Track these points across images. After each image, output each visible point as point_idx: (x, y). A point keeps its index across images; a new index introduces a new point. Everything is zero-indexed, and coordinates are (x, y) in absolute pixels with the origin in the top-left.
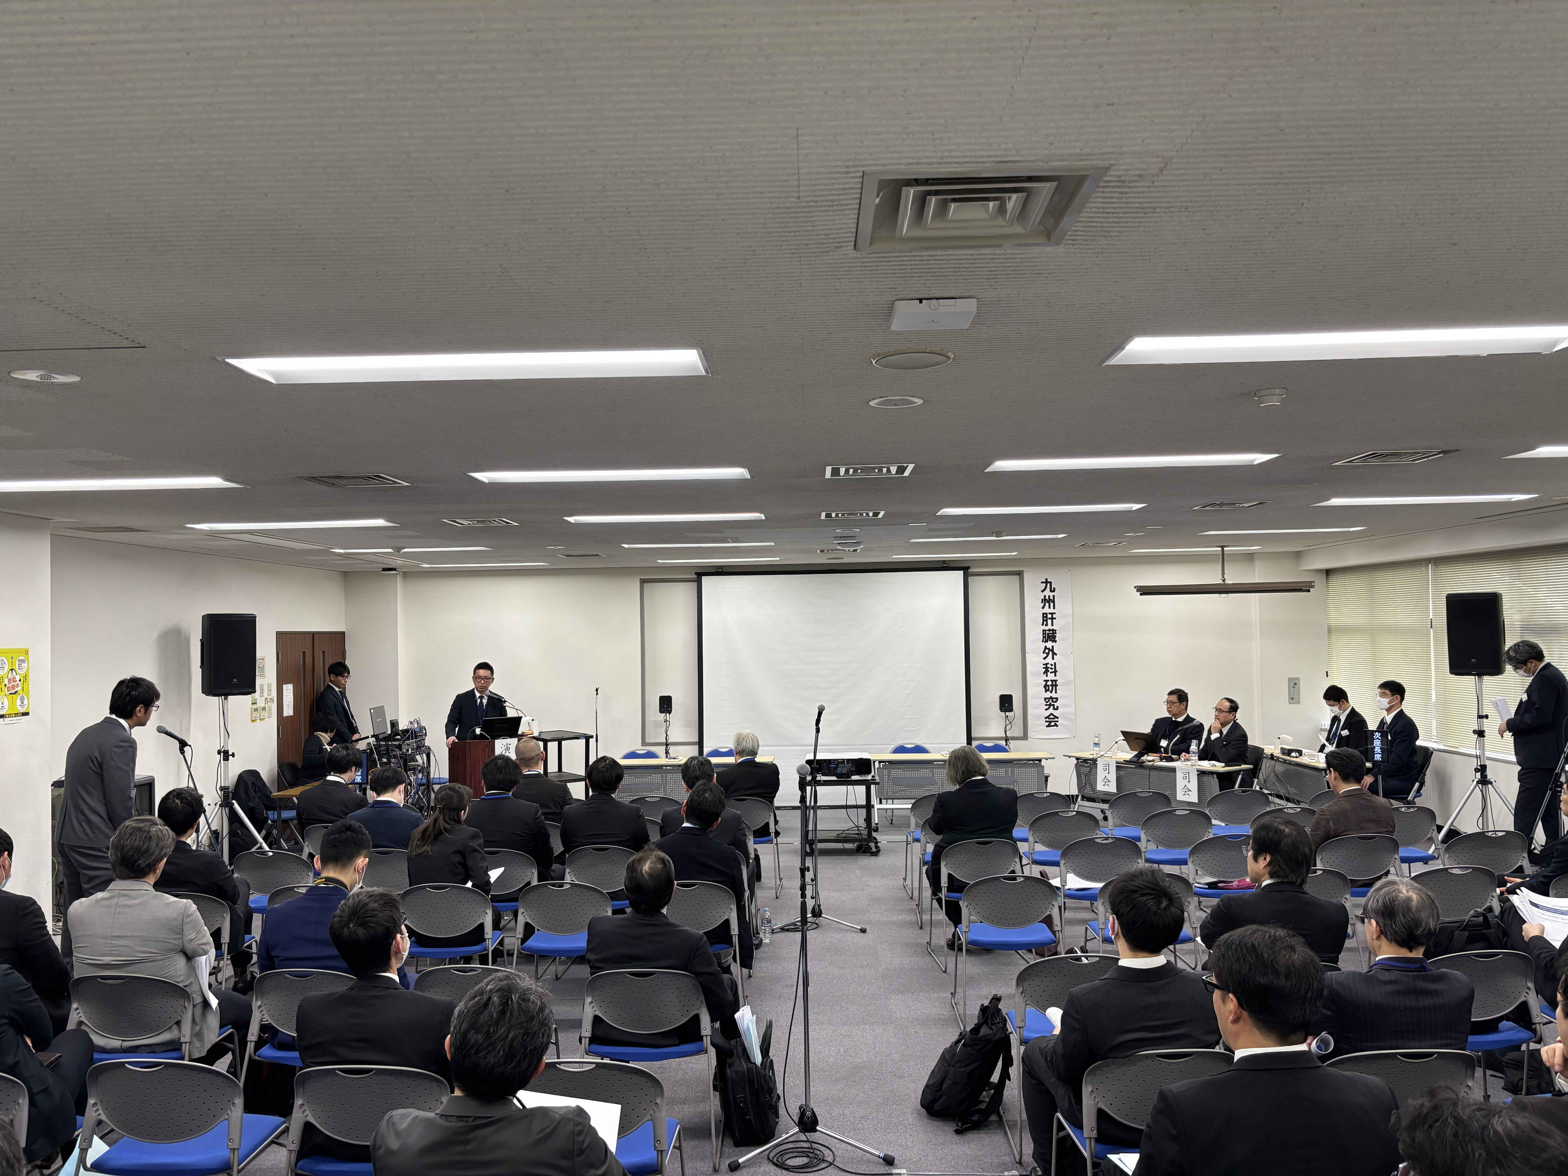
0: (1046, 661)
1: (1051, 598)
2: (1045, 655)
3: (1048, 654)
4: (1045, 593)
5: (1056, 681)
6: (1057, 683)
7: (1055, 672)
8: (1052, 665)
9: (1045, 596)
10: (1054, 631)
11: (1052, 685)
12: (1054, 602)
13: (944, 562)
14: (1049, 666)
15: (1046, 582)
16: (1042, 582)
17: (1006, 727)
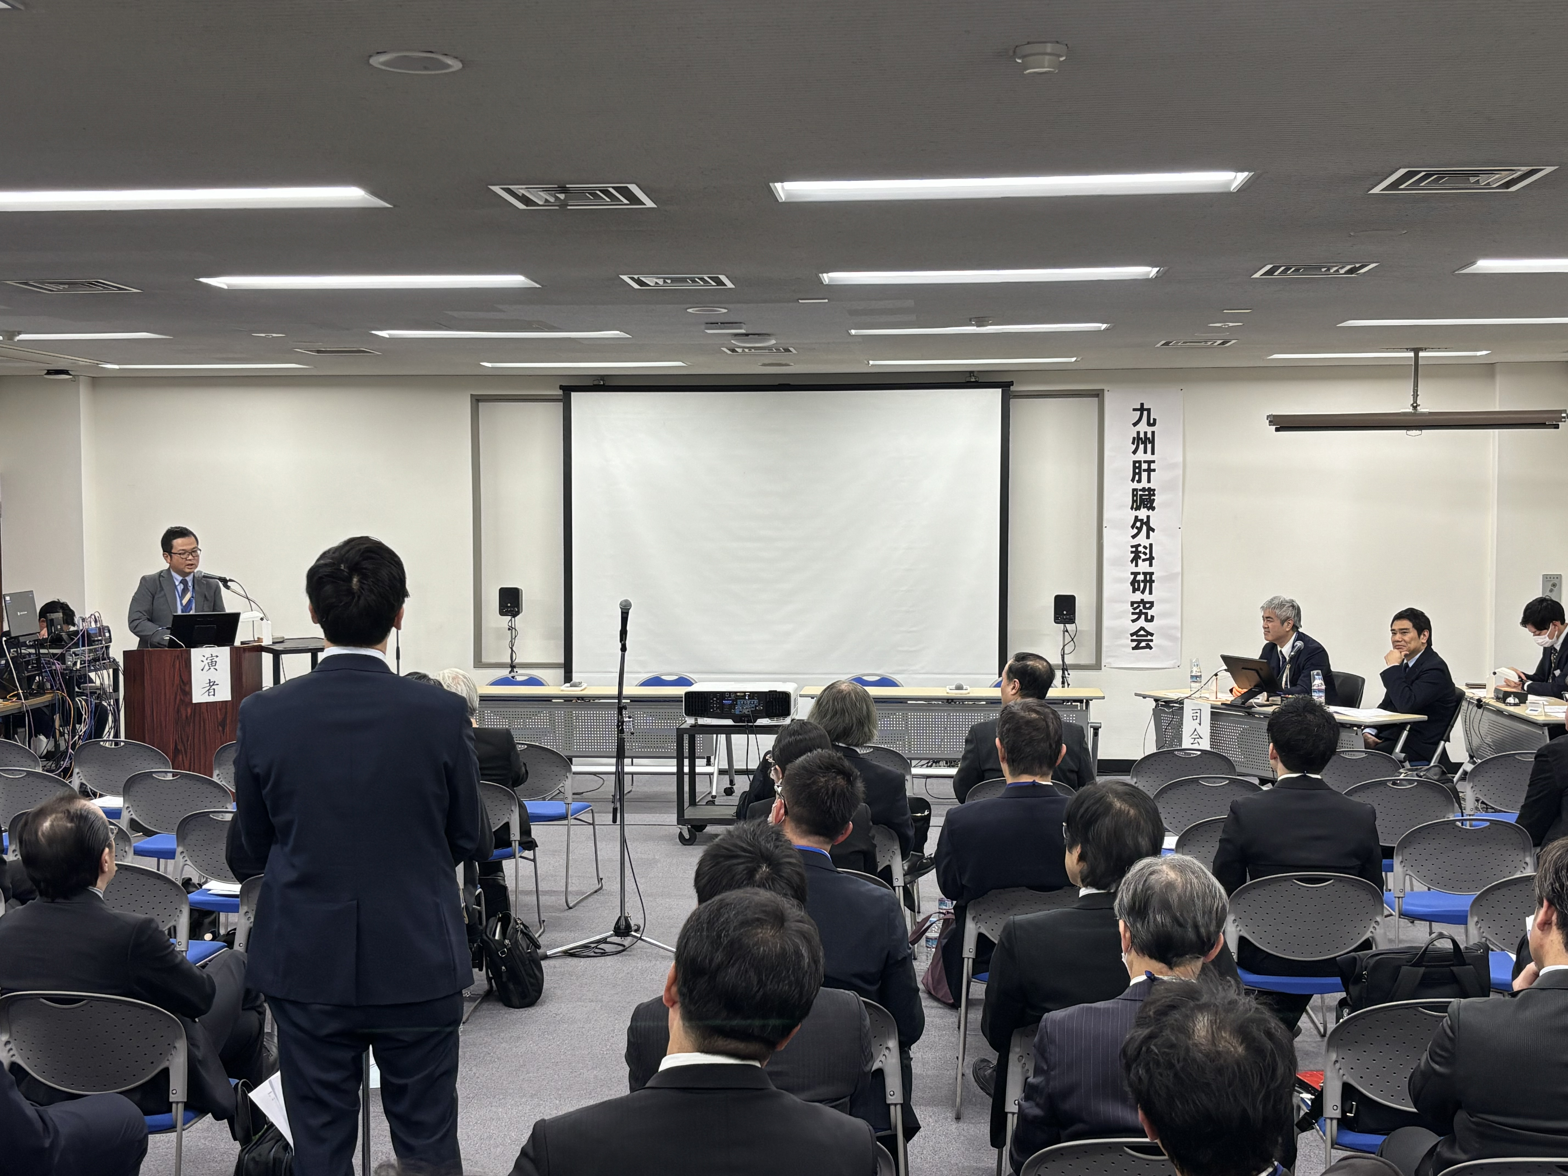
0: (1135, 542)
1: (1149, 435)
2: (1135, 531)
3: (1140, 530)
4: (1138, 427)
5: (1153, 573)
6: (1154, 577)
7: (1151, 559)
8: (1145, 547)
9: (1138, 433)
10: (1151, 492)
11: (1145, 581)
12: (1152, 442)
13: (971, 373)
14: (1140, 549)
15: (1142, 409)
16: (1134, 410)
17: (1063, 649)
